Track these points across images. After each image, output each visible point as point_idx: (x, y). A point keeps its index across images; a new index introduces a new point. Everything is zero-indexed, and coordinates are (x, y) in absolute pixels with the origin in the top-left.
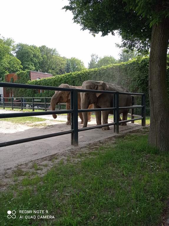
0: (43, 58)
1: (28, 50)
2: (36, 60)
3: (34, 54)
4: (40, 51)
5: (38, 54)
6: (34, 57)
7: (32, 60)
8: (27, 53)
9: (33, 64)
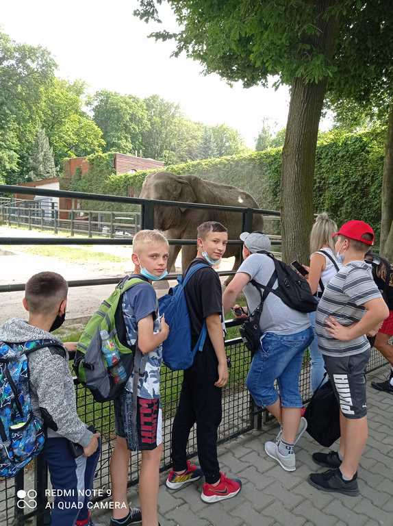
0: (152, 124)
1: (119, 104)
2: (136, 127)
3: (132, 115)
4: (145, 108)
5: (139, 114)
6: (131, 120)
7: (126, 128)
8: (117, 110)
9: (130, 136)
